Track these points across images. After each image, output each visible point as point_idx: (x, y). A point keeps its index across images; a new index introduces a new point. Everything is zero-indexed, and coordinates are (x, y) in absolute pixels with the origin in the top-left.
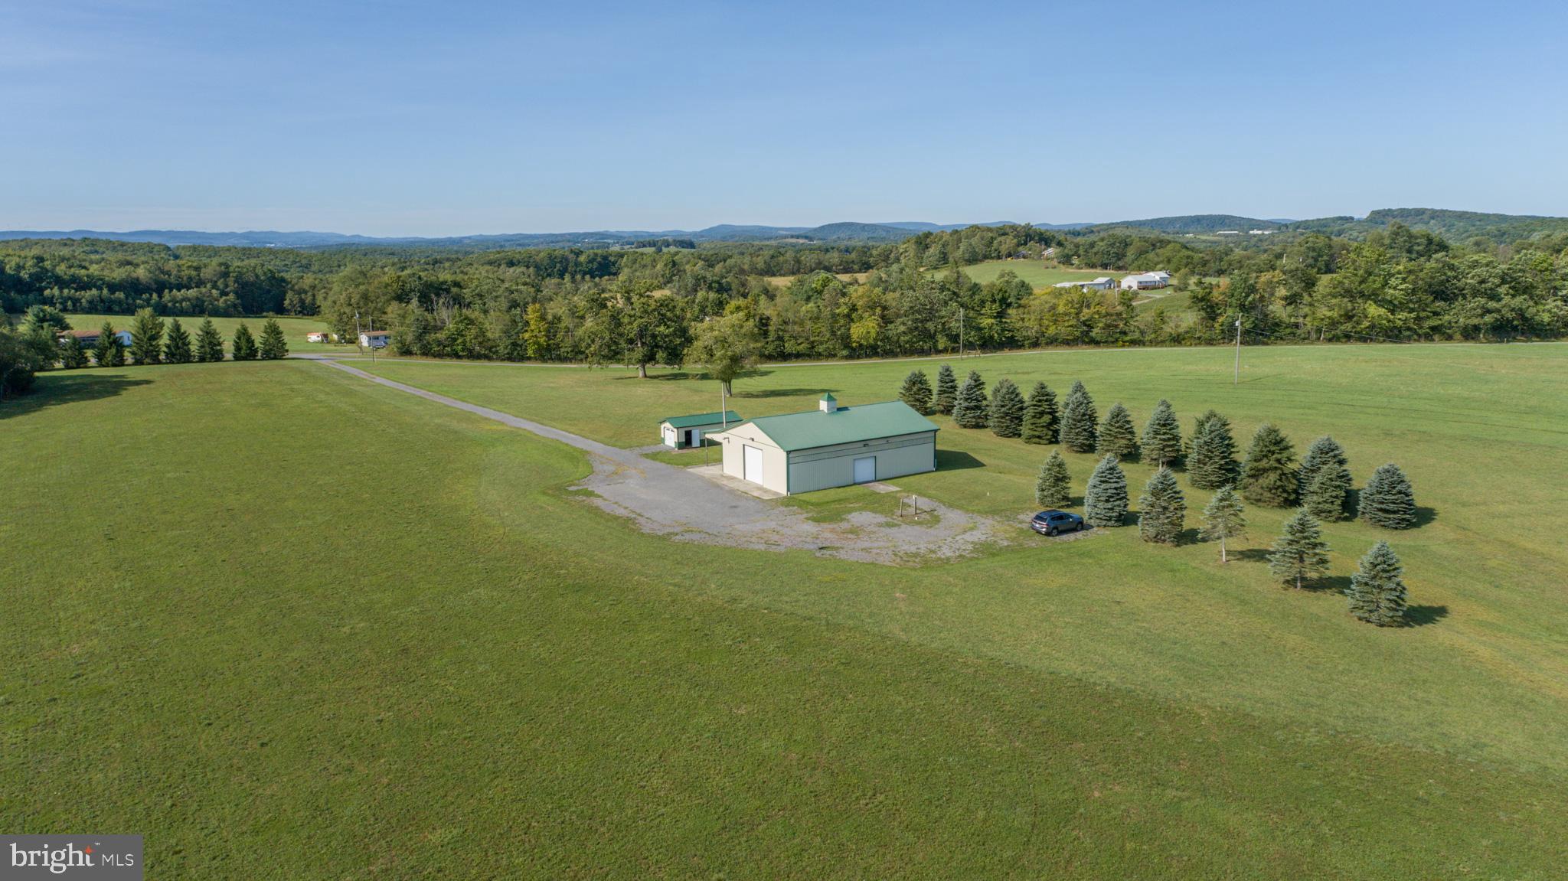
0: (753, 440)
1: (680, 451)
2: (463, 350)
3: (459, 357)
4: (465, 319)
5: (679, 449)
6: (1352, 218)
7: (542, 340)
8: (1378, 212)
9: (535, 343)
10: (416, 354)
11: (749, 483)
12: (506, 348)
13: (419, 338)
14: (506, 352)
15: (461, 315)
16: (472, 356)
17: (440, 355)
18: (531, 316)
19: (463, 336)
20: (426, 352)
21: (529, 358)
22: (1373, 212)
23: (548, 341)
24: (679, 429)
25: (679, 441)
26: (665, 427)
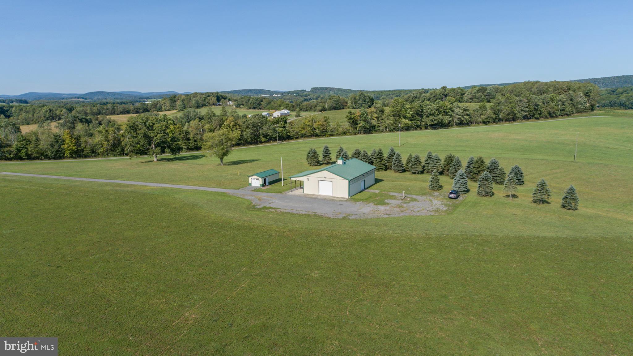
0: (326, 178)
5: (263, 187)
6: (305, 90)
7: (74, 148)
8: (314, 88)
9: (69, 150)
11: (322, 195)
14: (52, 155)
18: (66, 136)
21: (65, 157)
22: (312, 88)
23: (77, 148)
24: (262, 178)
25: (263, 184)
26: (251, 178)
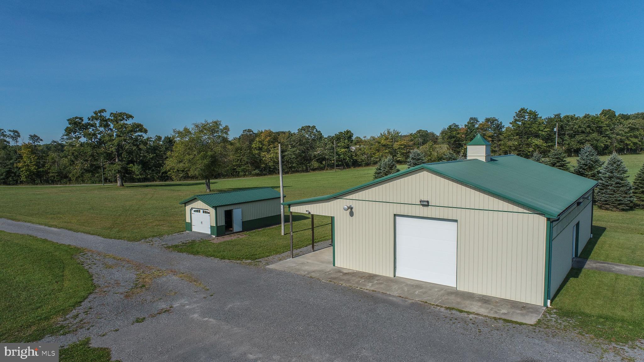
0: (425, 204)
1: (221, 239)
5: (218, 235)
7: (33, 168)
9: (27, 170)
21: (22, 182)
23: (37, 169)
24: (218, 209)
25: (218, 225)
26: (192, 209)
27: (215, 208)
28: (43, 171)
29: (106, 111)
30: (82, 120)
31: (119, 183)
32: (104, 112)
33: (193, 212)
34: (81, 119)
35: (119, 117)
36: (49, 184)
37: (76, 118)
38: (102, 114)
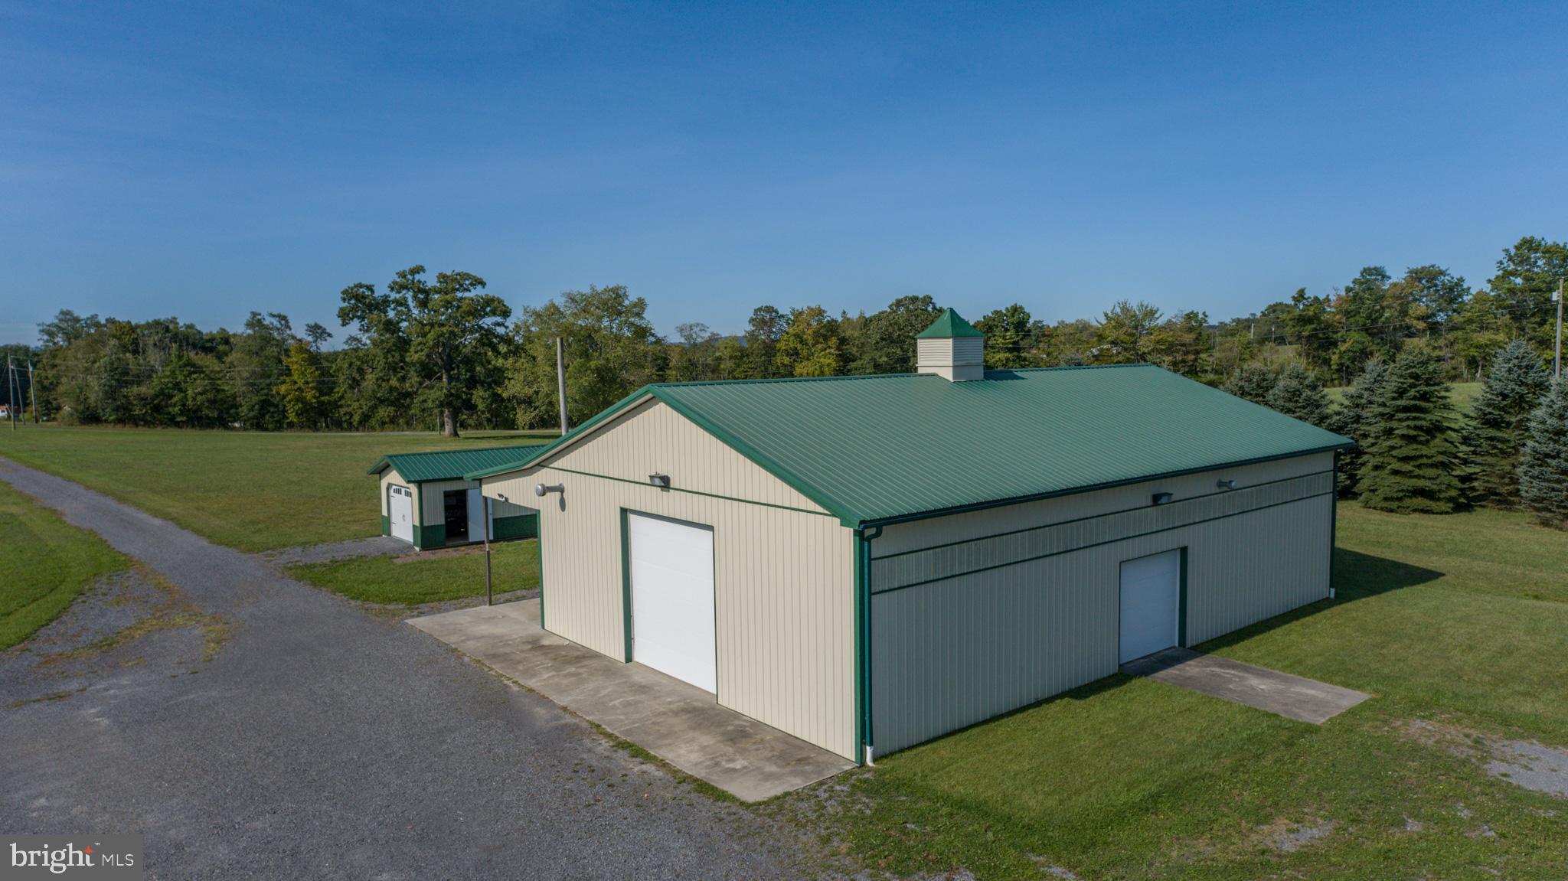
0: (665, 483)
1: (429, 555)
2: (182, 413)
3: (178, 425)
4: (186, 365)
5: (425, 547)
7: (310, 395)
9: (298, 400)
10: (106, 421)
11: (653, 685)
12: (252, 409)
13: (111, 393)
14: (252, 414)
15: (180, 357)
16: (195, 419)
17: (148, 422)
18: (294, 359)
19: (181, 390)
20: (126, 417)
21: (291, 425)
23: (319, 397)
24: (424, 486)
25: (426, 524)
26: (389, 486)
27: (420, 484)
28: (329, 402)
29: (424, 271)
30: (373, 292)
31: (448, 428)
32: (422, 273)
33: (392, 493)
34: (370, 288)
35: (452, 283)
36: (343, 429)
37: (361, 286)
38: (417, 277)
